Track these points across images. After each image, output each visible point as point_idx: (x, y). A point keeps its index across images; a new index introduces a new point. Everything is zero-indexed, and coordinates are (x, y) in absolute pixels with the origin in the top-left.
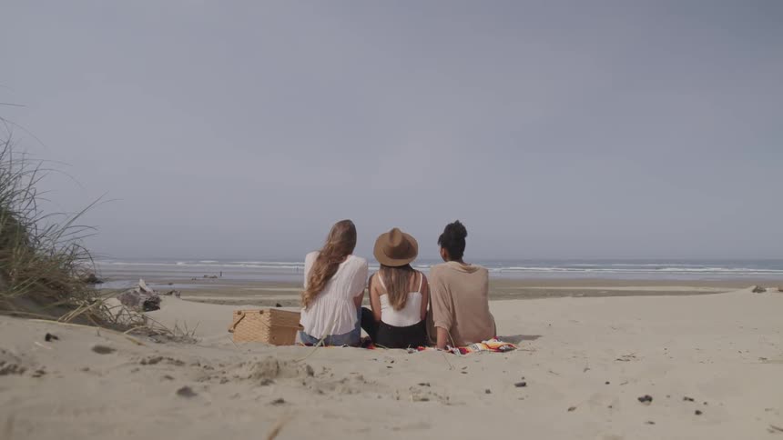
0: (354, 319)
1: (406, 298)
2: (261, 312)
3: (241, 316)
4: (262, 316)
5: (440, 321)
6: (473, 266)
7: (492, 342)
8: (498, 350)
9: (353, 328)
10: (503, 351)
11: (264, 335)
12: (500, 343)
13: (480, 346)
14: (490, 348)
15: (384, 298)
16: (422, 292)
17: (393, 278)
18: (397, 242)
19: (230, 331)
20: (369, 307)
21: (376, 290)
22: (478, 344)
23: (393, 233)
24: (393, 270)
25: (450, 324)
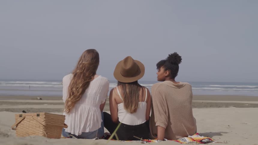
0: (100, 121)
1: (137, 105)
2: (38, 115)
3: (22, 118)
4: (39, 118)
5: (160, 122)
6: (181, 83)
7: (195, 137)
8: (201, 142)
9: (100, 126)
10: (205, 143)
11: (41, 131)
12: (202, 137)
13: (188, 139)
14: (194, 141)
15: (121, 106)
16: (147, 102)
17: (127, 90)
18: (129, 66)
19: (13, 129)
20: (109, 112)
21: (115, 100)
22: (186, 138)
23: (127, 60)
24: (127, 84)
25: (166, 123)
